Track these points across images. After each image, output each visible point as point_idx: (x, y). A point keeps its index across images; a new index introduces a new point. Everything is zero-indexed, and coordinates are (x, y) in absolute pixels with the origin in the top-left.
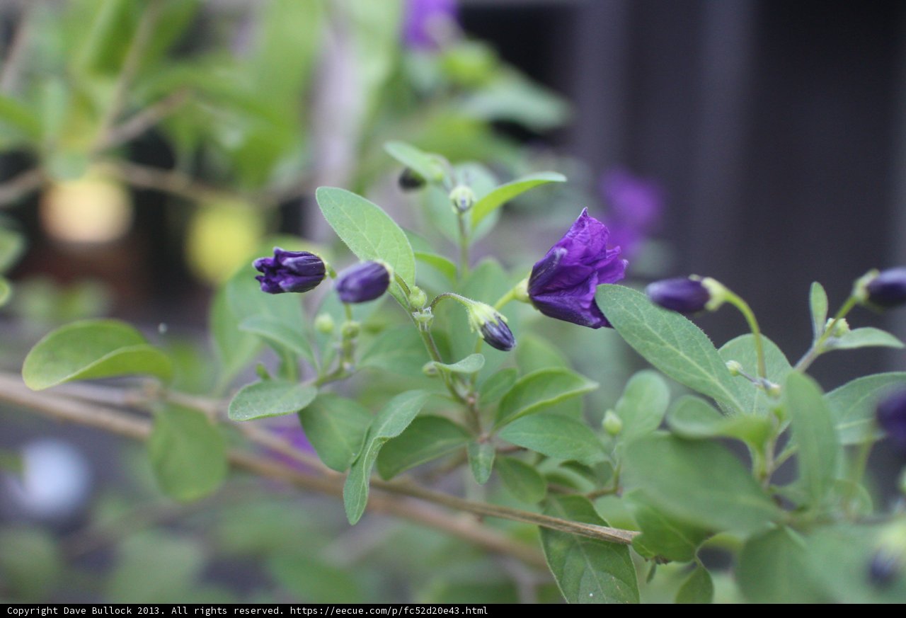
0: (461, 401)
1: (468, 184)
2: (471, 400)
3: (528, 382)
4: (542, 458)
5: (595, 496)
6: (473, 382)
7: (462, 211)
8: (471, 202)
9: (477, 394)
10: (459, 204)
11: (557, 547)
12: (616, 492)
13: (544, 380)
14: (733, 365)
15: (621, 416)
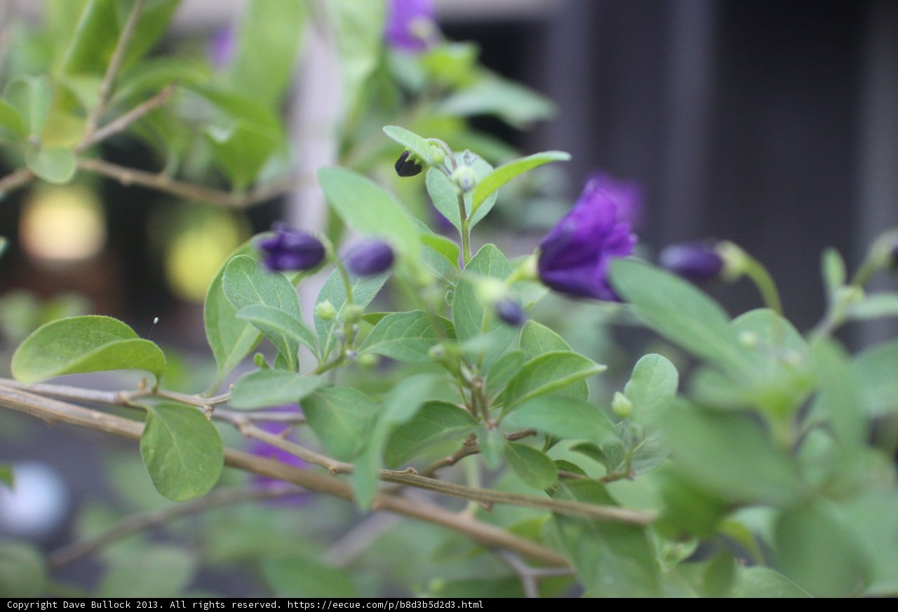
0: (468, 385)
1: (469, 164)
2: (478, 384)
3: (534, 365)
4: (552, 442)
5: (607, 480)
6: (479, 366)
7: (464, 190)
8: (474, 183)
9: (485, 379)
10: (462, 183)
11: (572, 532)
12: (628, 476)
13: (552, 363)
14: (748, 338)
15: (630, 398)
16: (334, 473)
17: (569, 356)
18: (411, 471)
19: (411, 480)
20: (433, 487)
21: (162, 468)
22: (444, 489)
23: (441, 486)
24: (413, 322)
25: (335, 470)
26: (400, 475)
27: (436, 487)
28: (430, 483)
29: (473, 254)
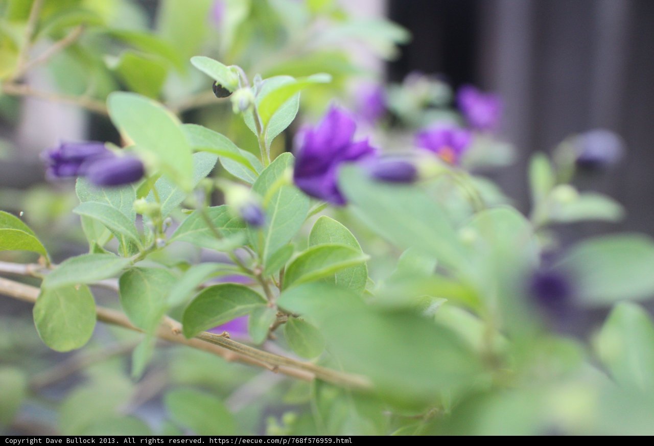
0: (249, 272)
2: (259, 272)
9: (263, 266)
10: (239, 104)
16: (175, 333)
17: (339, 248)
18: (224, 335)
19: (223, 342)
20: (236, 349)
21: (50, 326)
22: (243, 351)
23: (242, 349)
24: (219, 215)
25: (176, 331)
26: (217, 338)
27: (239, 349)
28: (236, 346)
29: (272, 161)
